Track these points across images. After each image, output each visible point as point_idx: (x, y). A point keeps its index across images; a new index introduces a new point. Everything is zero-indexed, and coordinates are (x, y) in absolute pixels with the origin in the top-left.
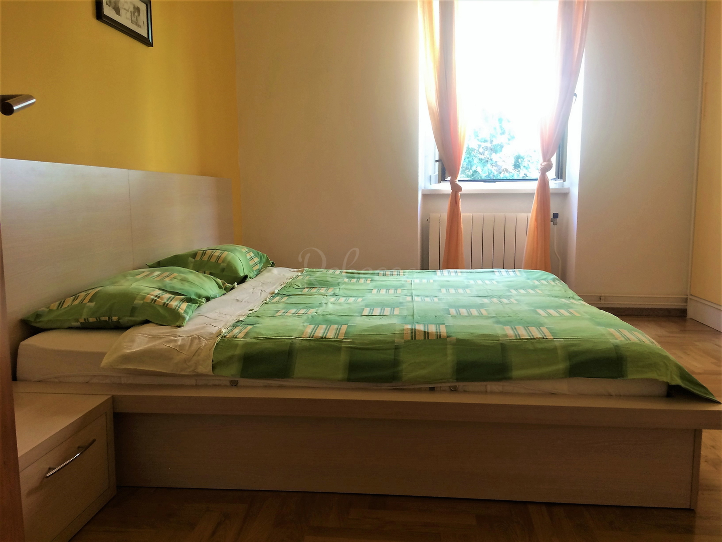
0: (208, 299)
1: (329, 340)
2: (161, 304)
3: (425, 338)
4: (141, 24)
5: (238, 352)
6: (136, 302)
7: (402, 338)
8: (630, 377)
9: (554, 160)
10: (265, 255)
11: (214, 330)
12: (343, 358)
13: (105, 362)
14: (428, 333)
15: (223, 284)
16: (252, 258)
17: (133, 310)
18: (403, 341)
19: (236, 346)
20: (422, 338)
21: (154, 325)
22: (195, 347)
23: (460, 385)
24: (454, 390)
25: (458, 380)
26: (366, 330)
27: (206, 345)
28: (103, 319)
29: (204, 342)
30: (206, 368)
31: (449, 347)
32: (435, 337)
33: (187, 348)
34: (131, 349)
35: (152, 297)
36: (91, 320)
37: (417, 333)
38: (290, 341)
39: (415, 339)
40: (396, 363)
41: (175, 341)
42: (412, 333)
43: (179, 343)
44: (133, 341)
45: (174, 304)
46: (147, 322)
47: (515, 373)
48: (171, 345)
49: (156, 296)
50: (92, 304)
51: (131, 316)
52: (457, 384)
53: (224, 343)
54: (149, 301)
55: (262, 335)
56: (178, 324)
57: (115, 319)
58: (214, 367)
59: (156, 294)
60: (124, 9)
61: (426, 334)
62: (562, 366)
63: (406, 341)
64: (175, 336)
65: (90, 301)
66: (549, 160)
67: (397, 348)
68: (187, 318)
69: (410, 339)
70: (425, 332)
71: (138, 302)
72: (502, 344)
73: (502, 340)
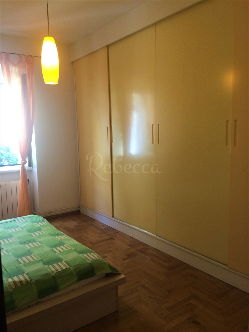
3: (21, 284)
7: (11, 288)
8: (97, 274)
9: (27, 160)
14: (21, 281)
24: (38, 303)
31: (33, 285)
32: (25, 283)
37: (17, 283)
39: (17, 286)
42: (14, 283)
52: (39, 300)
61: (21, 282)
62: (76, 279)
63: (14, 289)
66: (25, 160)
67: (11, 294)
69: (15, 287)
70: (20, 281)
72: (53, 277)
73: (53, 274)
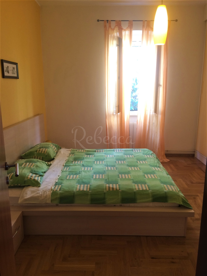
0: (45, 172)
1: (85, 191)
2: (33, 179)
4: (15, 72)
5: (58, 196)
6: (25, 179)
8: (169, 202)
10: (58, 145)
11: (50, 187)
12: (89, 197)
13: (20, 201)
15: (48, 163)
16: (54, 148)
17: (25, 182)
18: (106, 191)
19: (58, 194)
20: (112, 190)
21: (31, 187)
22: (45, 195)
23: (123, 204)
24: (121, 206)
25: (122, 203)
26: (95, 187)
27: (48, 194)
28: (15, 185)
29: (48, 193)
30: (49, 201)
31: (120, 193)
32: (115, 190)
33: (43, 195)
34: (26, 197)
35: (30, 177)
36: (12, 185)
38: (73, 192)
39: (110, 190)
40: (104, 199)
41: (39, 193)
42: (109, 188)
43: (40, 194)
44: (26, 194)
45: (36, 178)
46: (29, 186)
47: (138, 201)
48: (38, 195)
49: (31, 176)
50: (12, 180)
51: (24, 184)
52: (122, 204)
53: (54, 193)
54: (29, 179)
55: (65, 190)
56: (39, 186)
57: (19, 185)
58: (51, 201)
59: (31, 175)
60: (10, 70)
61: (113, 188)
62: (151, 199)
64: (39, 191)
65: (11, 179)
67: (105, 193)
68: (41, 183)
69: (108, 190)
71: (26, 179)
73: (135, 191)
